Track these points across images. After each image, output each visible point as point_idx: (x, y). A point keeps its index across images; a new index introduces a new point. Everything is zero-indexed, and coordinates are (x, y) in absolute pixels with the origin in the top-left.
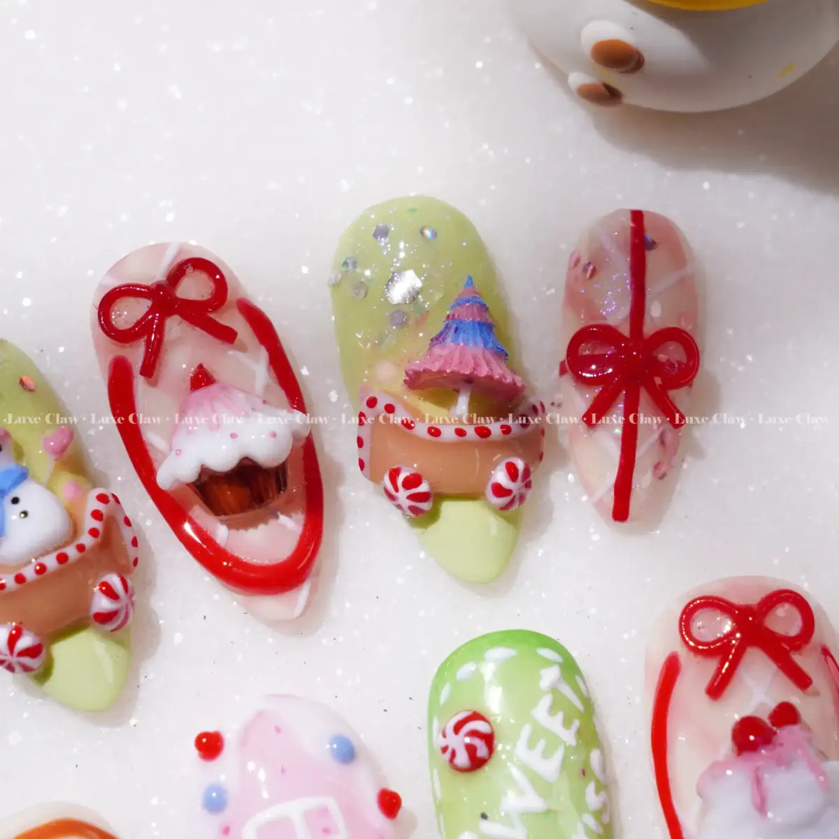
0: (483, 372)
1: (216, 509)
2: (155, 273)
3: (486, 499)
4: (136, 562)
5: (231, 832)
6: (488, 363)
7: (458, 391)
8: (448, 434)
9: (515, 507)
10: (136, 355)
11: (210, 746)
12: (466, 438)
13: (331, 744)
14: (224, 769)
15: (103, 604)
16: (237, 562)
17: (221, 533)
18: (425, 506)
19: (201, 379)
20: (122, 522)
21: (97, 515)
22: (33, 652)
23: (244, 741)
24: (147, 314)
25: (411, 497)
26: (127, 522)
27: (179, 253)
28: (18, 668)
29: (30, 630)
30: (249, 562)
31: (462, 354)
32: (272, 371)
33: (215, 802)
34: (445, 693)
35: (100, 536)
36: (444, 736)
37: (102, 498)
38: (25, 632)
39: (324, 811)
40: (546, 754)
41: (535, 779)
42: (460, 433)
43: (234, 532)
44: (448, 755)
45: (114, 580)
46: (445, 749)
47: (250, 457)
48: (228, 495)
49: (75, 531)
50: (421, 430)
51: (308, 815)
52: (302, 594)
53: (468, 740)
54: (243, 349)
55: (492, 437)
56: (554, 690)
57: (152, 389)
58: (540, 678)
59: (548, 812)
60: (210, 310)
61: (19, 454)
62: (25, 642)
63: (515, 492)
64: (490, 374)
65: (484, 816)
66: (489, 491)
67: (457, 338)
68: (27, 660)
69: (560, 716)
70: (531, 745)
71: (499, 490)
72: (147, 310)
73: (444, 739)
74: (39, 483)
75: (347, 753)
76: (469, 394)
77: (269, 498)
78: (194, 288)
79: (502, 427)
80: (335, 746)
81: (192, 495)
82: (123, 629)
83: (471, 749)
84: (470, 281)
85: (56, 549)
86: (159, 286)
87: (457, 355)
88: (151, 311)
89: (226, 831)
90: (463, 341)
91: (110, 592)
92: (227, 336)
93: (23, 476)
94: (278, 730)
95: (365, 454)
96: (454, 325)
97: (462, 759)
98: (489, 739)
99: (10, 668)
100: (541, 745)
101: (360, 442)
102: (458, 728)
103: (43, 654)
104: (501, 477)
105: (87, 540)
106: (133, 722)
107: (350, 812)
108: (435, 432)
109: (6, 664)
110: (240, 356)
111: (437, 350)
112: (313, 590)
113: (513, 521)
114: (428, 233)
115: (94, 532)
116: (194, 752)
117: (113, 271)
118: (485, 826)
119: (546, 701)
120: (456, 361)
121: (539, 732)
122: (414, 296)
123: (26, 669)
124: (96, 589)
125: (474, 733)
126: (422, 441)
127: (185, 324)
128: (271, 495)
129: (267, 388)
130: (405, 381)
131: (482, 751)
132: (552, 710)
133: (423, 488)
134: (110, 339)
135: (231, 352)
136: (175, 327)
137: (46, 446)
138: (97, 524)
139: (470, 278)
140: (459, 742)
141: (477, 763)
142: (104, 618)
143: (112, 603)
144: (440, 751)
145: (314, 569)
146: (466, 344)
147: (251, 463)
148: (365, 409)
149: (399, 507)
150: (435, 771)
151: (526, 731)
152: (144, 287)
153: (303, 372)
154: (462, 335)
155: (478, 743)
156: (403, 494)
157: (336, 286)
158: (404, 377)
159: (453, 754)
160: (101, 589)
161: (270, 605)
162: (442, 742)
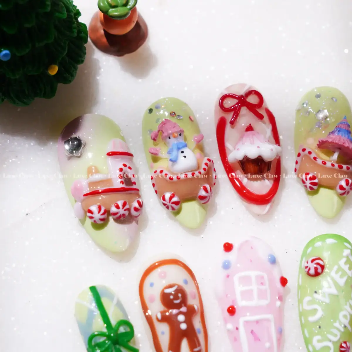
0: (346, 145)
1: (245, 171)
2: (241, 92)
3: (336, 190)
4: (214, 184)
5: (230, 277)
6: (348, 143)
7: (334, 152)
8: (329, 164)
9: (345, 195)
10: (229, 117)
11: (228, 247)
12: (334, 167)
13: (269, 257)
14: (231, 256)
15: (203, 193)
16: (248, 191)
17: (245, 181)
18: (315, 187)
19: (250, 128)
20: (213, 170)
21: (206, 164)
22: (177, 203)
23: (240, 249)
24: (236, 104)
25: (311, 183)
26: (215, 170)
27: (250, 88)
28: (170, 208)
29: (177, 196)
30: (252, 192)
31: (340, 138)
32: (272, 132)
33: (226, 266)
34: (309, 250)
35: (206, 171)
36: (307, 263)
37: (209, 160)
38: (176, 196)
39: (262, 277)
40: (341, 277)
41: (336, 284)
42: (333, 165)
43: (249, 181)
44: (307, 269)
45: (208, 187)
46: (306, 267)
47: (261, 156)
48: (251, 167)
49: (198, 168)
50: (319, 161)
51: (257, 277)
52: (268, 207)
53: (315, 266)
54: (265, 123)
55: (343, 169)
56: (347, 257)
57: (232, 129)
58: (343, 252)
59: (337, 296)
60: (257, 107)
61: (185, 139)
62: (175, 199)
63: (347, 190)
64: (349, 146)
65: (316, 292)
66: (338, 187)
67: (339, 133)
68: (174, 206)
69: (348, 266)
70: (337, 272)
71: (341, 188)
72: (236, 103)
73: (307, 264)
74: (190, 149)
75: (273, 261)
76: (338, 153)
77: (264, 172)
78: (253, 100)
79: (347, 167)
80: (270, 257)
81: (238, 166)
82: (206, 204)
83: (316, 269)
84: (345, 118)
85: (192, 171)
86: (242, 96)
87: (338, 138)
88: (237, 104)
89: (228, 276)
90: (341, 134)
91: (206, 190)
92: (261, 117)
93: (186, 146)
94: (252, 248)
95: (298, 167)
96: (339, 129)
97: (312, 272)
98: (323, 267)
99: (168, 207)
100: (340, 273)
101: (297, 163)
102: (313, 261)
103: (180, 204)
104: (343, 183)
105: (202, 171)
106: (202, 236)
107: (271, 281)
108: (324, 163)
109: (166, 206)
110: (263, 124)
111: (331, 136)
112: (271, 207)
113: (343, 200)
114: (334, 99)
115: (204, 169)
116: (223, 248)
117: (227, 89)
118: (316, 296)
119: (344, 260)
120: (338, 140)
121: (340, 269)
122: (326, 118)
123: (173, 209)
124: (202, 187)
125: (318, 264)
126: (319, 165)
127: (248, 110)
128: (265, 171)
129: (269, 137)
130: (318, 145)
131: (320, 270)
132: (346, 263)
133: (316, 181)
134: (221, 110)
135: (260, 123)
136: (244, 110)
137: (195, 139)
138: (206, 167)
139: (345, 117)
140: (312, 266)
141: (317, 274)
142: (202, 198)
143: (205, 193)
144: (304, 268)
145: (273, 200)
146: (342, 136)
147: (261, 158)
148: (301, 152)
149: (306, 186)
150: (301, 275)
151: (336, 267)
152: (237, 96)
153: (281, 137)
154: (340, 133)
155: (319, 267)
156: (308, 182)
157: (298, 111)
158: (318, 143)
159: (310, 269)
160: (203, 188)
161: (256, 208)
162: (306, 265)
